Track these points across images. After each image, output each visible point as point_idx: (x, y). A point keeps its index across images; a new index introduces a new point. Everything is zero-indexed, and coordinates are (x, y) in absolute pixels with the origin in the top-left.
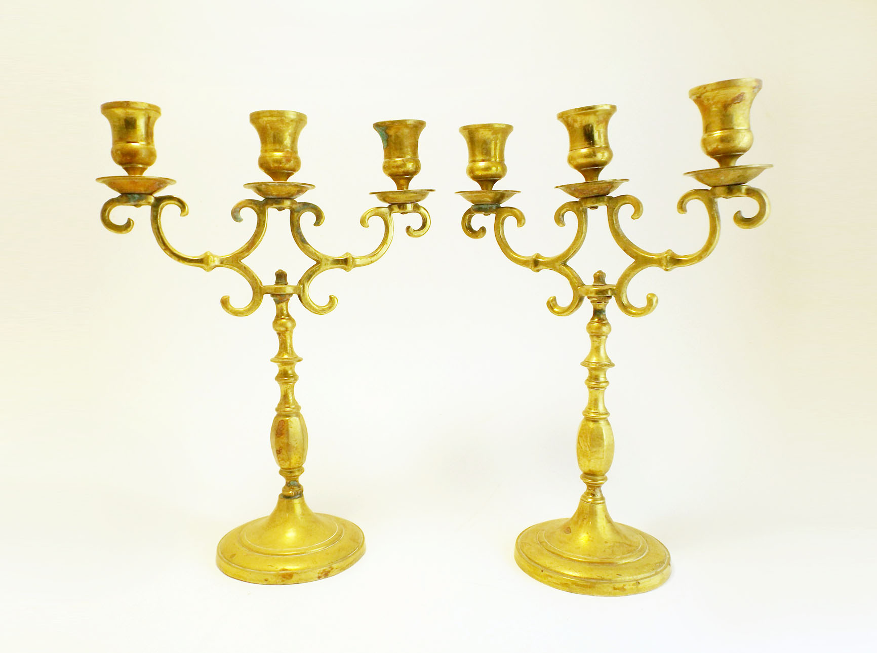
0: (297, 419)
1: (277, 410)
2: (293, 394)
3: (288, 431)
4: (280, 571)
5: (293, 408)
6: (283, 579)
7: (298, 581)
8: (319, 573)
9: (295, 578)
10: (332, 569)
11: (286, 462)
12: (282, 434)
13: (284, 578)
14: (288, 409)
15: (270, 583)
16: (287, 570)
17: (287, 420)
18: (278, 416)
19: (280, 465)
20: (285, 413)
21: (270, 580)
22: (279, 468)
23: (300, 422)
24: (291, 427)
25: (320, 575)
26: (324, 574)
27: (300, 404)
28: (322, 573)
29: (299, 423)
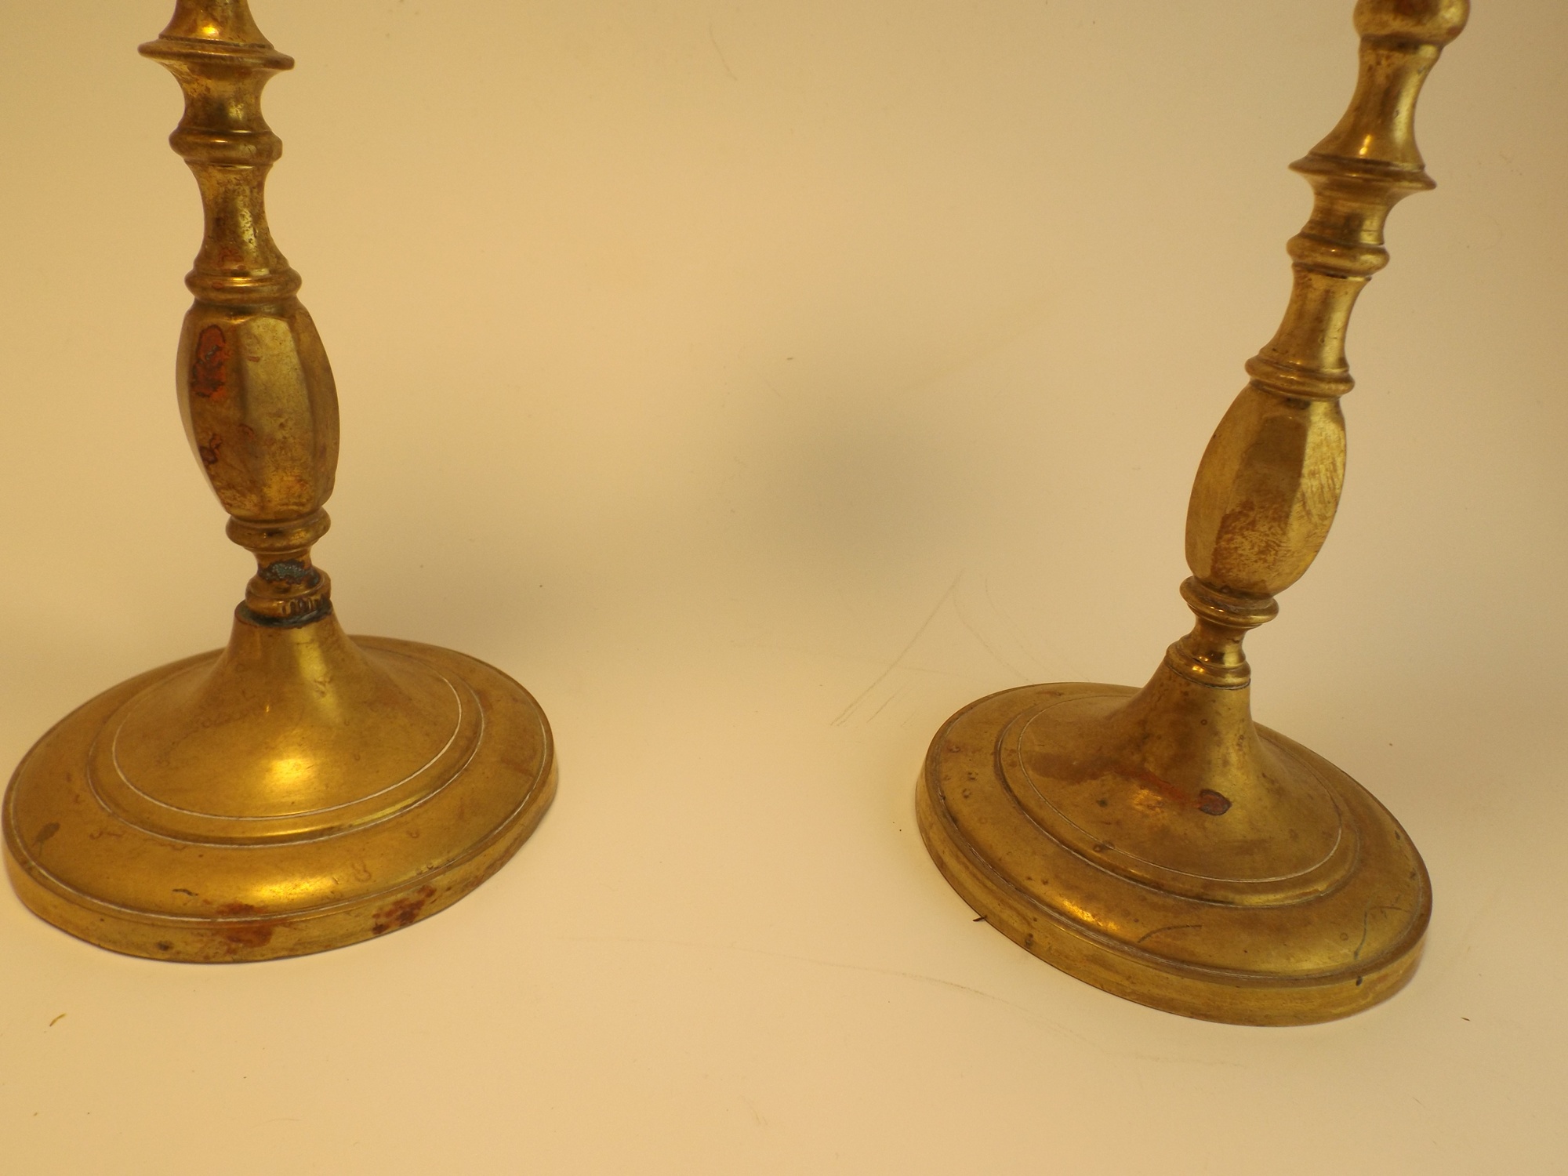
0: (282, 326)
1: (191, 282)
2: (259, 217)
3: (240, 372)
4: (221, 913)
5: (261, 280)
6: (234, 945)
7: (292, 950)
8: (376, 916)
9: (280, 937)
10: (431, 893)
11: (243, 495)
12: (216, 385)
13: (239, 941)
14: (240, 282)
15: (181, 957)
16: (248, 909)
17: (236, 328)
18: (200, 308)
19: (227, 505)
20: (223, 296)
21: (179, 946)
22: (226, 517)
23: (297, 340)
24: (257, 360)
25: (382, 920)
26: (399, 913)
27: (294, 264)
28: (389, 914)
29: (289, 344)
